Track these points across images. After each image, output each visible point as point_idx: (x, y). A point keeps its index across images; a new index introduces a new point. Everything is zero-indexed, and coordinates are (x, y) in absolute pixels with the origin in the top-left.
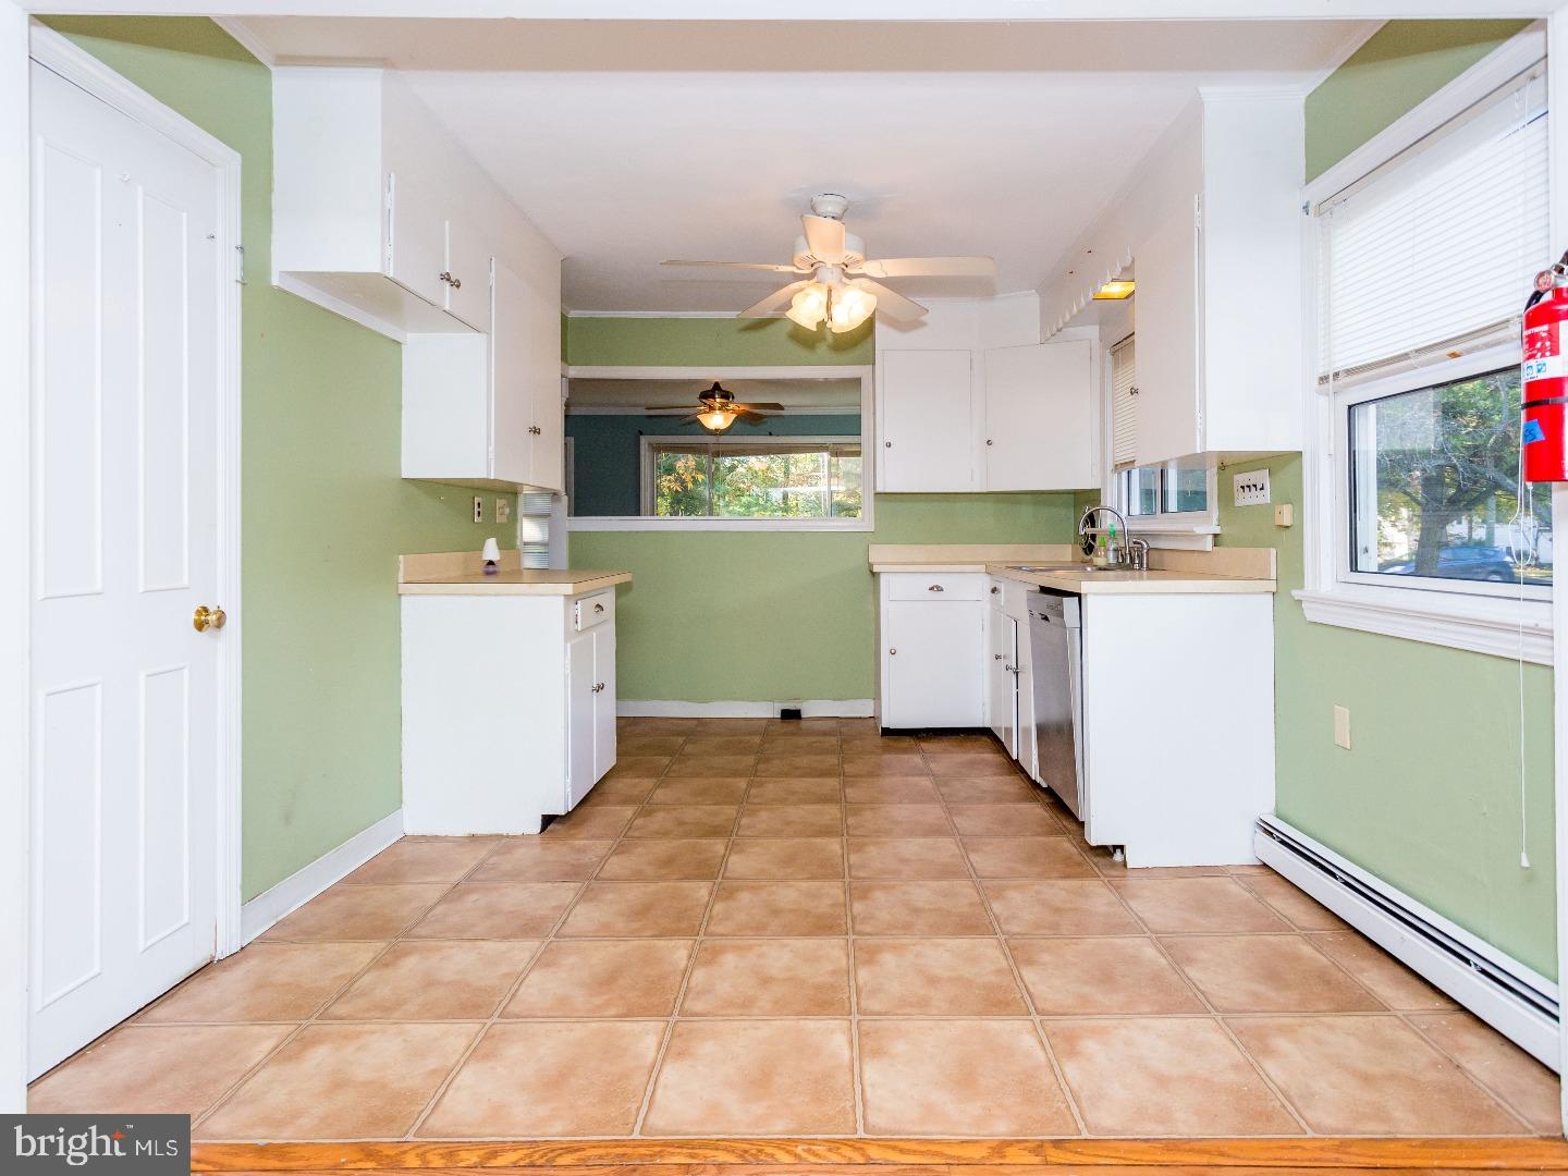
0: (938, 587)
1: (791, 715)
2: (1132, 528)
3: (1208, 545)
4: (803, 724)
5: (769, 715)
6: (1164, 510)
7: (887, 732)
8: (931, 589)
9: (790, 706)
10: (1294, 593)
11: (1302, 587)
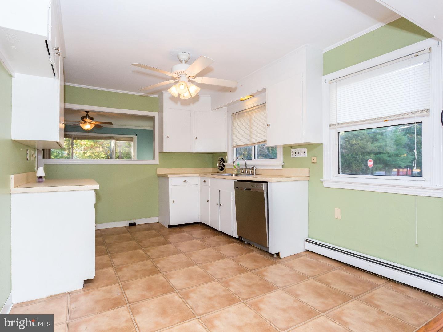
0: (185, 181)
1: (132, 225)
2: (248, 163)
3: (280, 167)
4: (136, 226)
5: (125, 225)
6: (255, 158)
7: (170, 227)
8: (184, 182)
9: (132, 221)
10: (321, 180)
11: (323, 179)
